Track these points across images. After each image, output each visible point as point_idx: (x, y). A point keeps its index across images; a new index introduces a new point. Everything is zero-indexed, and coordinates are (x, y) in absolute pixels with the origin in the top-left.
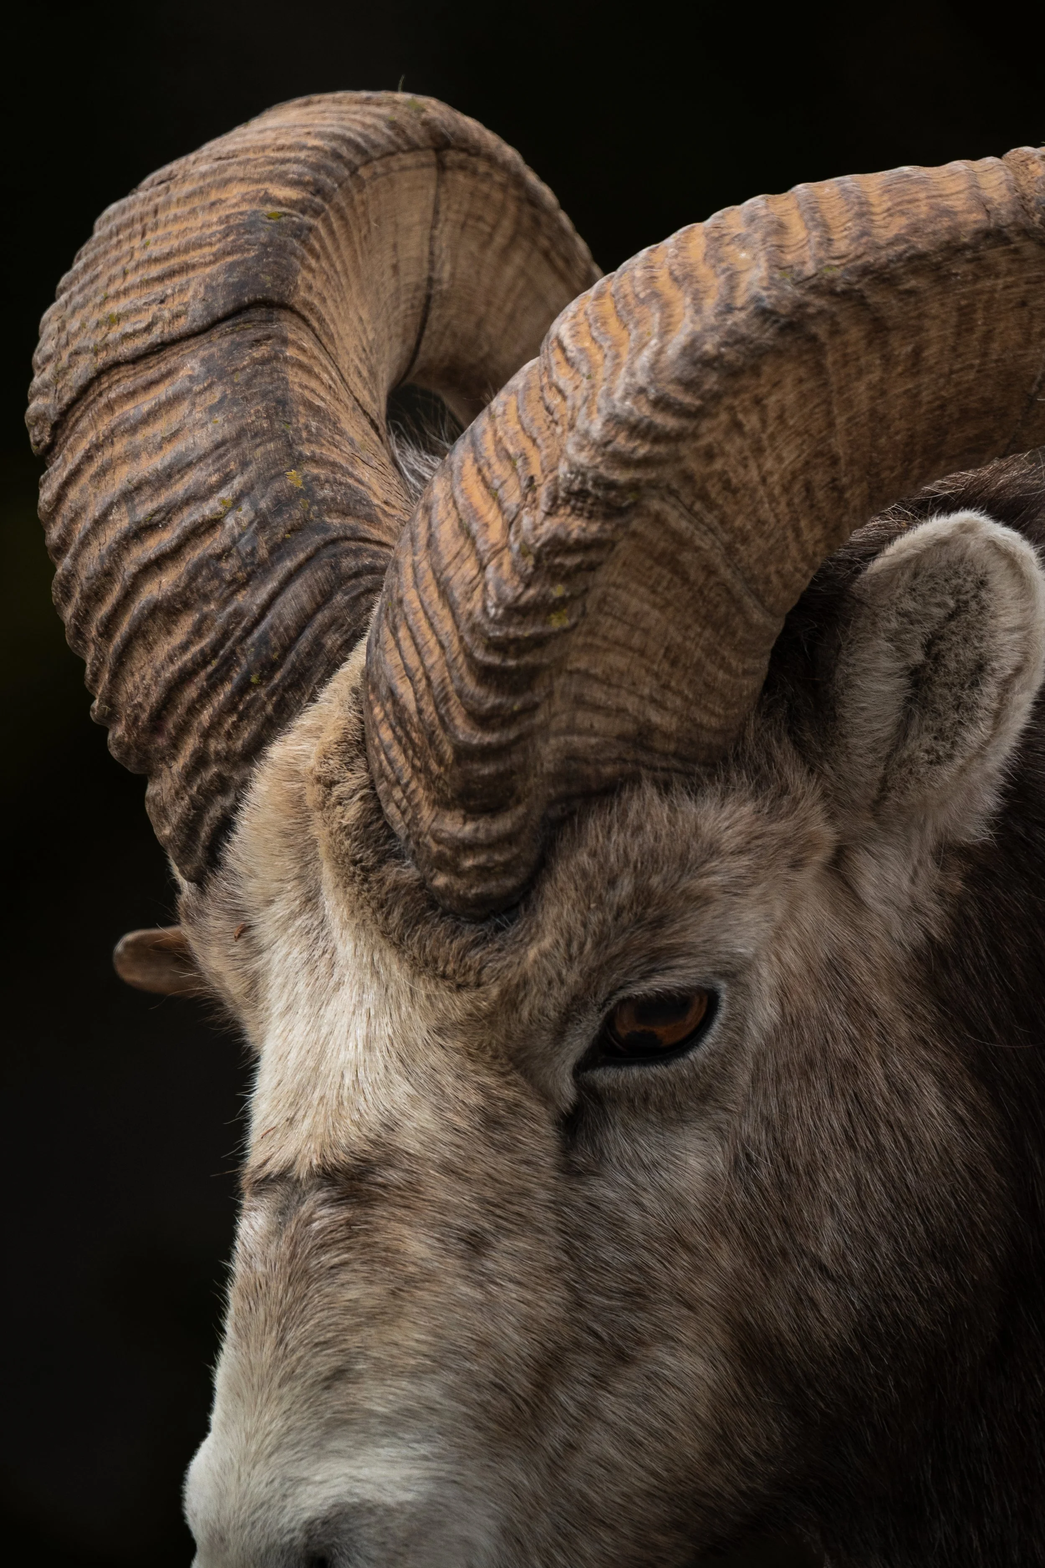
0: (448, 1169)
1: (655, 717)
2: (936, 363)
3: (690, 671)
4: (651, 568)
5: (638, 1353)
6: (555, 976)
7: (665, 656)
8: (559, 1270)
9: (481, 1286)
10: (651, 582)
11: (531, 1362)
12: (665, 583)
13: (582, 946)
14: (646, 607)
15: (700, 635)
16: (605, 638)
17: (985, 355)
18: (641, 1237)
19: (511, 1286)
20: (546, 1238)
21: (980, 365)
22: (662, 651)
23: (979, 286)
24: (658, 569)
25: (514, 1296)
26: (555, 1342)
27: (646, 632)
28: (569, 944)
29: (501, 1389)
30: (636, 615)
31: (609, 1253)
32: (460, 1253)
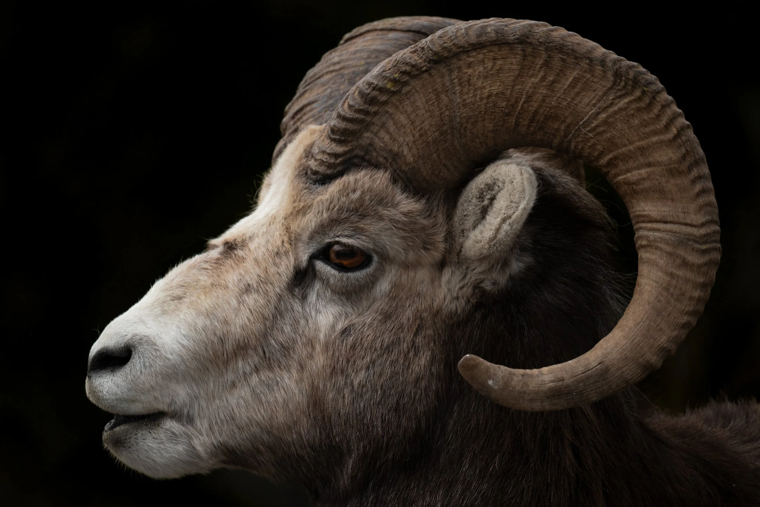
0: (256, 260)
1: (406, 152)
2: (557, 91)
3: (425, 144)
4: (430, 93)
5: (277, 369)
6: (321, 210)
7: (419, 131)
8: (266, 319)
9: (239, 304)
10: (427, 98)
11: (237, 342)
12: (431, 102)
13: (335, 207)
14: (422, 106)
15: (434, 132)
16: (403, 107)
17: (573, 99)
18: (301, 332)
19: (248, 310)
20: (270, 305)
21: (570, 102)
22: (419, 128)
23: (585, 74)
24: (431, 95)
25: (247, 315)
26: (248, 341)
27: (417, 115)
28: (331, 203)
29: (222, 342)
30: (417, 106)
31: (287, 329)
32: (241, 288)
